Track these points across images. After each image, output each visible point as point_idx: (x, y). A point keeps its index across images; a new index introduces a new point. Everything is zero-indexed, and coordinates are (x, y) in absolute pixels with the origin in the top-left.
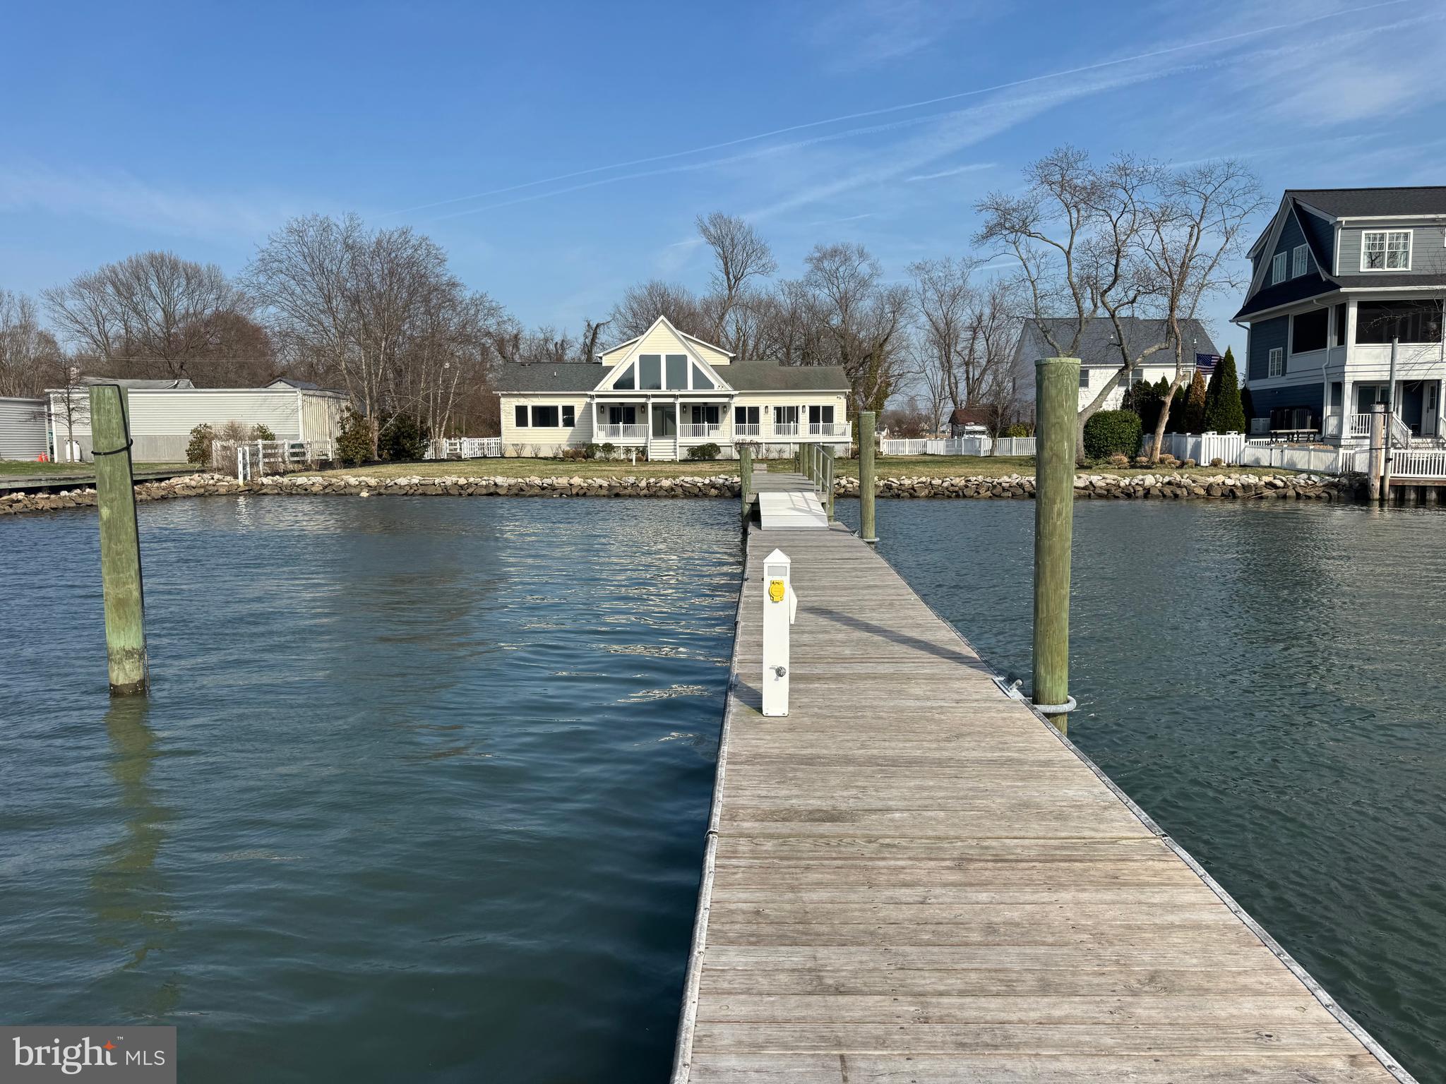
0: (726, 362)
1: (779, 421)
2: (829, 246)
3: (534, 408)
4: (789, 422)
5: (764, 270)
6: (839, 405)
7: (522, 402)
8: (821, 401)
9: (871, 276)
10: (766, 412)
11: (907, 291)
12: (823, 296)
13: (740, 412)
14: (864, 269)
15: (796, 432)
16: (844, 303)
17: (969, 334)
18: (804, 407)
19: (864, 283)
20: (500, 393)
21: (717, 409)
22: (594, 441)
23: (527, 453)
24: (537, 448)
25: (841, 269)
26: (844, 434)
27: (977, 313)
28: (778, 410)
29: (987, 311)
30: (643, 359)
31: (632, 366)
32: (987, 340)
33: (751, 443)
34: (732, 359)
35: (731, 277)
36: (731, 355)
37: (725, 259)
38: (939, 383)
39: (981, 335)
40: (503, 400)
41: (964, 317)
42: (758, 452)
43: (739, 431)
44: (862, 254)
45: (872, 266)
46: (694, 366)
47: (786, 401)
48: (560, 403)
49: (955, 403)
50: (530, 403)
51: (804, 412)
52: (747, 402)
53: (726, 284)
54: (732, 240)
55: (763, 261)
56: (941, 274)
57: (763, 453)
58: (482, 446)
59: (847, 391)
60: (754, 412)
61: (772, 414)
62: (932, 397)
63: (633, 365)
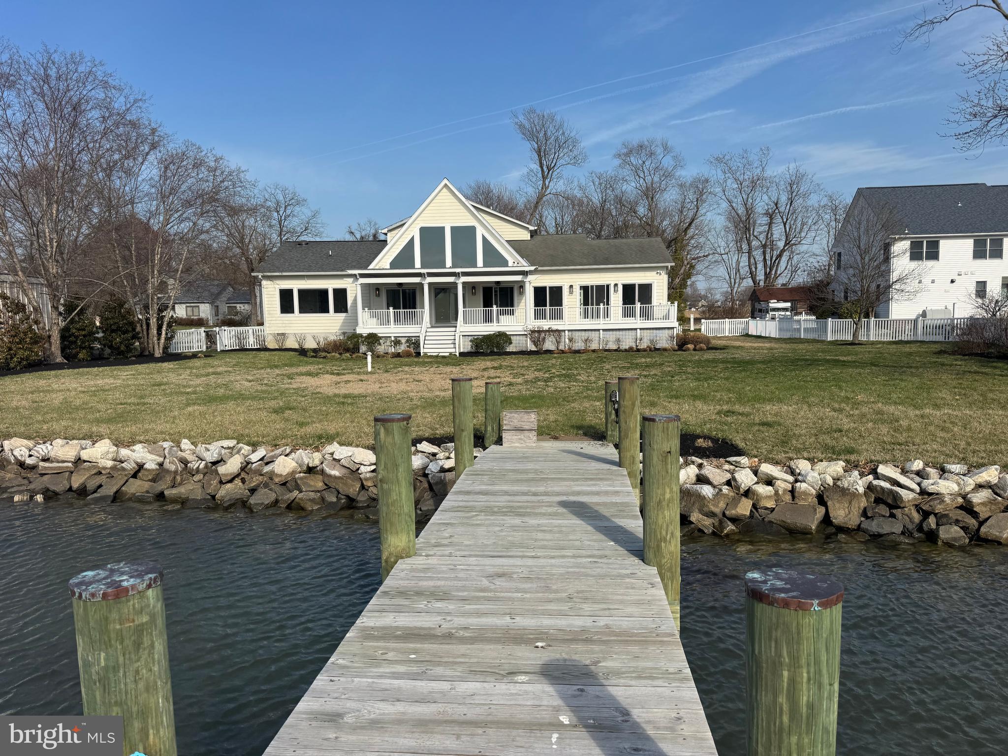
0: (526, 236)
1: (586, 302)
2: (635, 143)
3: (301, 292)
4: (598, 304)
5: (576, 161)
6: (659, 282)
7: (286, 285)
8: (637, 278)
9: (675, 167)
10: (571, 292)
11: (707, 181)
12: (630, 188)
13: (540, 292)
14: (667, 162)
15: (607, 315)
16: (649, 193)
17: (765, 220)
18: (616, 285)
19: (668, 175)
20: (260, 275)
21: (512, 289)
22: (359, 331)
23: (291, 343)
24: (302, 339)
25: (647, 163)
26: (667, 317)
27: (774, 199)
28: (585, 289)
29: (784, 199)
30: (424, 231)
31: (412, 241)
32: (785, 224)
33: (550, 331)
34: (533, 234)
35: (545, 168)
36: (532, 228)
37: (539, 152)
38: (734, 265)
39: (778, 219)
40: (264, 283)
41: (761, 204)
42: (558, 343)
43: (539, 315)
44: (666, 149)
45: (675, 158)
46: (485, 239)
47: (594, 279)
48: (330, 285)
49: (754, 282)
50: (296, 285)
51: (616, 291)
52: (548, 281)
53: (540, 175)
54: (545, 134)
55: (575, 152)
56: (739, 164)
57: (565, 344)
58: (239, 338)
59: (669, 265)
60: (557, 292)
61: (578, 295)
62: (728, 277)
63: (413, 239)
